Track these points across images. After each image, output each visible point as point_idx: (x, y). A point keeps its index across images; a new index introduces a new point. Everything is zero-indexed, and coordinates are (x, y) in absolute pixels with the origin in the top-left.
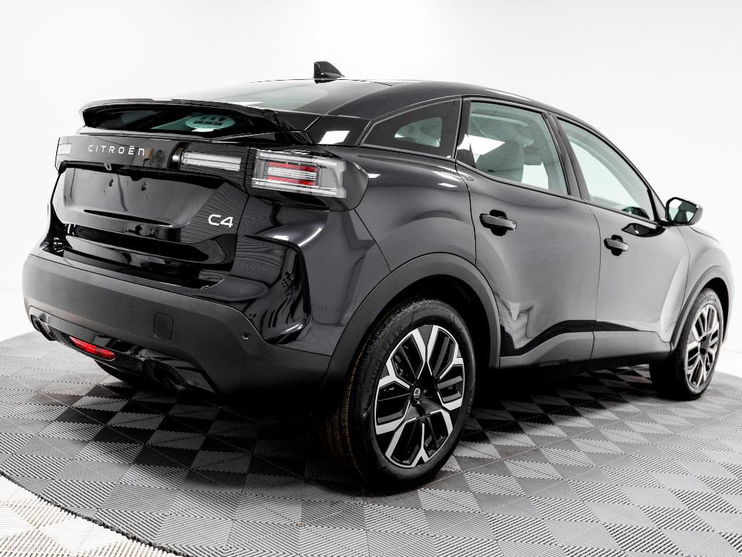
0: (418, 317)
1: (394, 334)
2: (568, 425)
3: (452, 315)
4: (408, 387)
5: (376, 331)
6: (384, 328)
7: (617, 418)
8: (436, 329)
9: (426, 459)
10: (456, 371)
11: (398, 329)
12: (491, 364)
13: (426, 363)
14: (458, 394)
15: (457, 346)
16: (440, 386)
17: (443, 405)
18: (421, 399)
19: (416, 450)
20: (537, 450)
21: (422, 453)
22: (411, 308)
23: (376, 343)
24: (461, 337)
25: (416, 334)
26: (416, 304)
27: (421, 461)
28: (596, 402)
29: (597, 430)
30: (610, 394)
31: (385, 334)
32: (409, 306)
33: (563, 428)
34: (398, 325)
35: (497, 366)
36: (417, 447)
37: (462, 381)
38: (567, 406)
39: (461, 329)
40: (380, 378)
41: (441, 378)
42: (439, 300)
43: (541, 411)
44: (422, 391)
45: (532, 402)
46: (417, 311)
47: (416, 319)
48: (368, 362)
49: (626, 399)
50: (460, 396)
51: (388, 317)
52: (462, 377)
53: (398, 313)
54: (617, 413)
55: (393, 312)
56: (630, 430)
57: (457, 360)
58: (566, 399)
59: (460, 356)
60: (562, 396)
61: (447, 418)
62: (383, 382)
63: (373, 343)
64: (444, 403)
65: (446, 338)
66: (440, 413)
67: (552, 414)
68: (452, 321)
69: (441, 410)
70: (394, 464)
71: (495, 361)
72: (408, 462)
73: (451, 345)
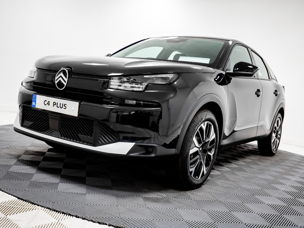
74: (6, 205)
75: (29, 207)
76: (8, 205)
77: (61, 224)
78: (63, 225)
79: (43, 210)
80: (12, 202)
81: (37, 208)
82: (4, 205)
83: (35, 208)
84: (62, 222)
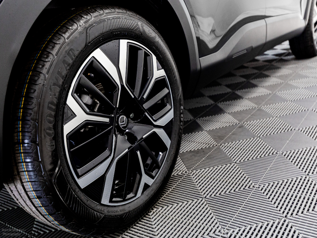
0: (94, 33)
1: (64, 62)
2: (253, 96)
3: (140, 23)
4: (107, 120)
5: (37, 64)
6: (48, 57)
7: (282, 81)
8: (124, 44)
9: (150, 181)
10: (160, 84)
11: (69, 54)
12: (192, 68)
13: (122, 86)
14: (168, 107)
15: (154, 58)
16: (146, 106)
17: (155, 123)
18: (130, 125)
19: (137, 179)
20: (241, 127)
21: (146, 179)
22: (82, 22)
23: (41, 81)
24: (157, 47)
25: (98, 54)
26: (88, 17)
27: (146, 186)
28: (261, 73)
29: (275, 94)
30: (267, 65)
31: (51, 65)
32: (79, 21)
33: (251, 100)
34: (67, 48)
35: (199, 67)
36: (138, 176)
37: (169, 93)
38: (245, 81)
39: (154, 38)
40: (63, 123)
41: (145, 97)
42: (119, 8)
43: (229, 90)
44: (128, 117)
45: (221, 85)
46: (91, 26)
47: (92, 37)
48: (36, 109)
49: (279, 66)
50: (170, 107)
51: (51, 41)
52: (168, 89)
53: (65, 33)
54: (280, 77)
55: (57, 32)
56: (297, 88)
57: (158, 73)
58: (242, 76)
59: (161, 67)
60: (238, 75)
61: (162, 134)
62: (69, 128)
63: (36, 81)
64: (155, 121)
65: (139, 52)
66: (154, 133)
67: (237, 90)
68: (142, 30)
69: (155, 130)
70: (115, 206)
71: (196, 64)
72: (131, 195)
73: (148, 58)
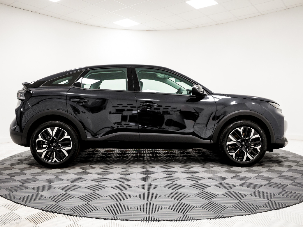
13: (53, 136)
27: (56, 161)
35: (86, 140)
41: (60, 141)
59: (69, 136)
69: (61, 149)
74: (35, 217)
75: (51, 216)
76: (36, 217)
77: (77, 225)
78: (78, 225)
79: (62, 216)
80: (38, 214)
81: (58, 215)
82: (33, 217)
83: (56, 215)
84: (77, 223)
